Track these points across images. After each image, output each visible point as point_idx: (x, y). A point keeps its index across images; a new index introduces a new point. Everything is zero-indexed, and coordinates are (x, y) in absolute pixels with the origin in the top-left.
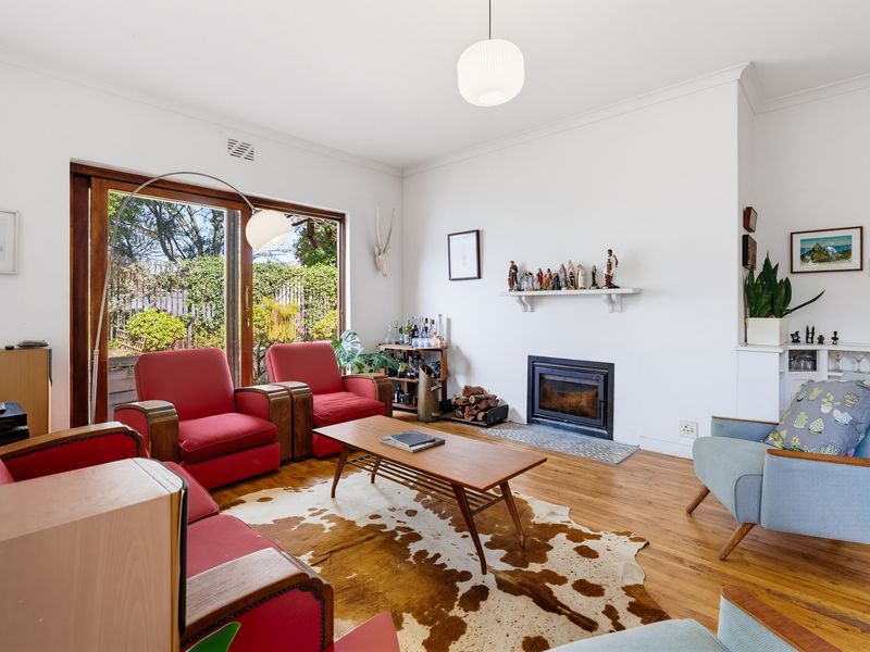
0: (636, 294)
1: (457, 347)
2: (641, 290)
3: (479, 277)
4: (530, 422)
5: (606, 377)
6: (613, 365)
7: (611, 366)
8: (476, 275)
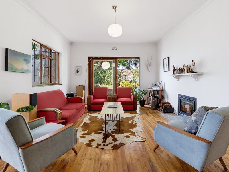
0: (202, 74)
1: (166, 91)
2: (203, 73)
3: (169, 70)
4: (178, 114)
5: (194, 102)
6: (196, 98)
7: (196, 99)
8: (168, 70)
